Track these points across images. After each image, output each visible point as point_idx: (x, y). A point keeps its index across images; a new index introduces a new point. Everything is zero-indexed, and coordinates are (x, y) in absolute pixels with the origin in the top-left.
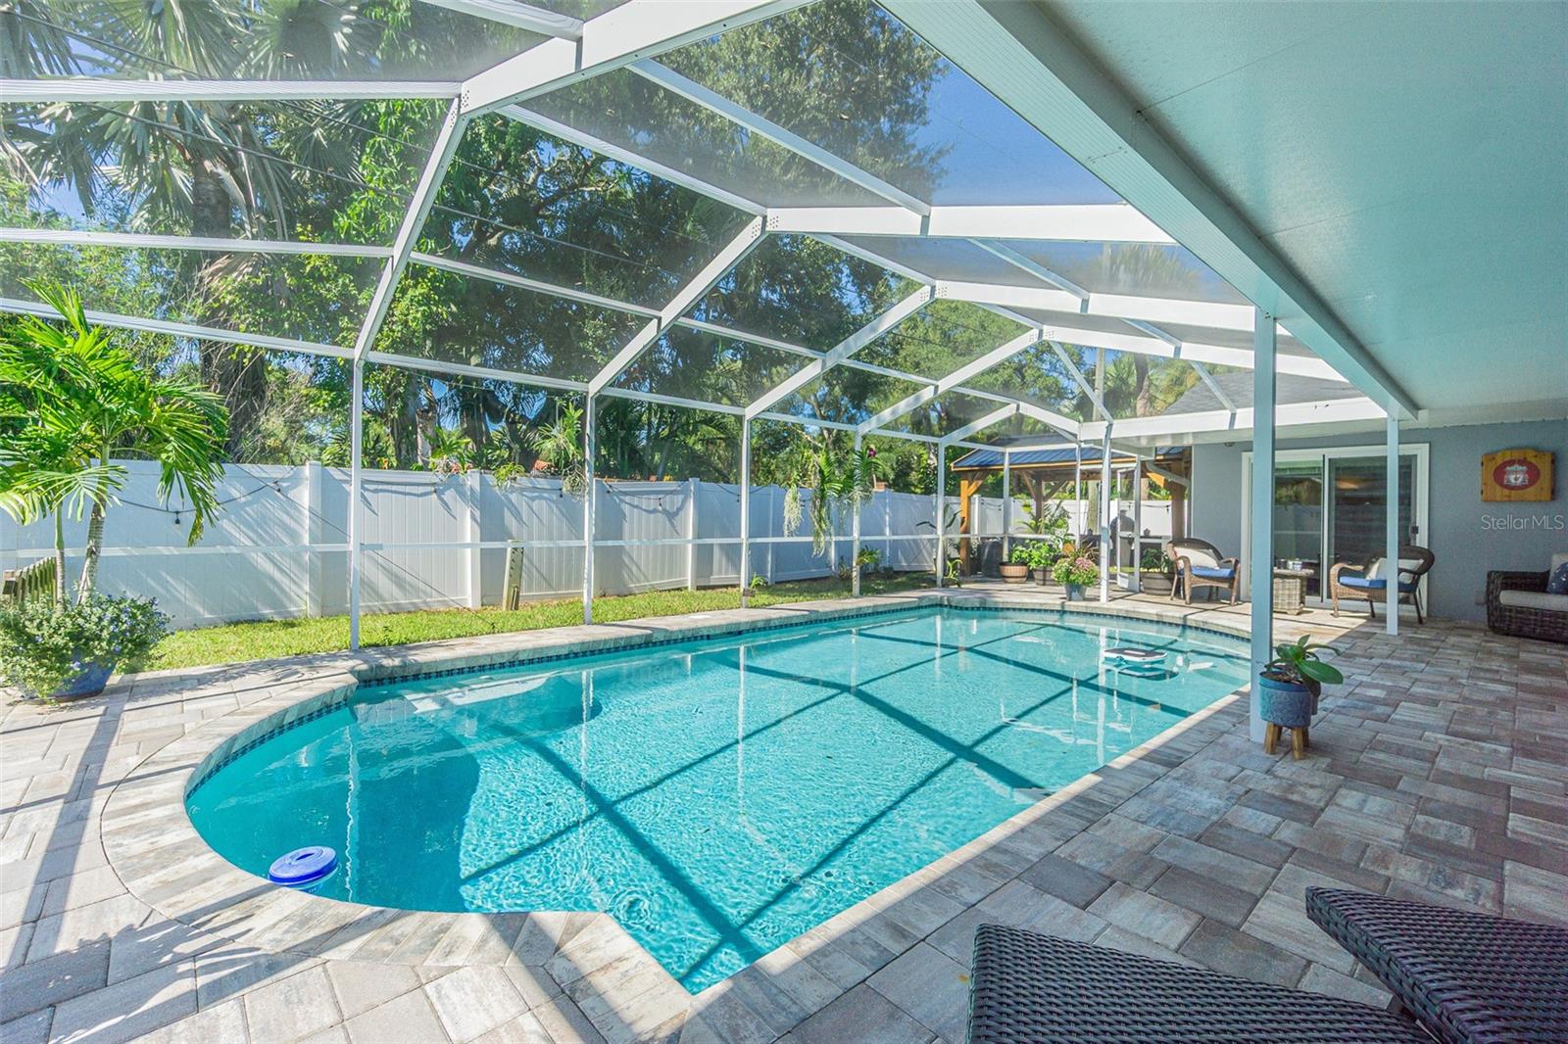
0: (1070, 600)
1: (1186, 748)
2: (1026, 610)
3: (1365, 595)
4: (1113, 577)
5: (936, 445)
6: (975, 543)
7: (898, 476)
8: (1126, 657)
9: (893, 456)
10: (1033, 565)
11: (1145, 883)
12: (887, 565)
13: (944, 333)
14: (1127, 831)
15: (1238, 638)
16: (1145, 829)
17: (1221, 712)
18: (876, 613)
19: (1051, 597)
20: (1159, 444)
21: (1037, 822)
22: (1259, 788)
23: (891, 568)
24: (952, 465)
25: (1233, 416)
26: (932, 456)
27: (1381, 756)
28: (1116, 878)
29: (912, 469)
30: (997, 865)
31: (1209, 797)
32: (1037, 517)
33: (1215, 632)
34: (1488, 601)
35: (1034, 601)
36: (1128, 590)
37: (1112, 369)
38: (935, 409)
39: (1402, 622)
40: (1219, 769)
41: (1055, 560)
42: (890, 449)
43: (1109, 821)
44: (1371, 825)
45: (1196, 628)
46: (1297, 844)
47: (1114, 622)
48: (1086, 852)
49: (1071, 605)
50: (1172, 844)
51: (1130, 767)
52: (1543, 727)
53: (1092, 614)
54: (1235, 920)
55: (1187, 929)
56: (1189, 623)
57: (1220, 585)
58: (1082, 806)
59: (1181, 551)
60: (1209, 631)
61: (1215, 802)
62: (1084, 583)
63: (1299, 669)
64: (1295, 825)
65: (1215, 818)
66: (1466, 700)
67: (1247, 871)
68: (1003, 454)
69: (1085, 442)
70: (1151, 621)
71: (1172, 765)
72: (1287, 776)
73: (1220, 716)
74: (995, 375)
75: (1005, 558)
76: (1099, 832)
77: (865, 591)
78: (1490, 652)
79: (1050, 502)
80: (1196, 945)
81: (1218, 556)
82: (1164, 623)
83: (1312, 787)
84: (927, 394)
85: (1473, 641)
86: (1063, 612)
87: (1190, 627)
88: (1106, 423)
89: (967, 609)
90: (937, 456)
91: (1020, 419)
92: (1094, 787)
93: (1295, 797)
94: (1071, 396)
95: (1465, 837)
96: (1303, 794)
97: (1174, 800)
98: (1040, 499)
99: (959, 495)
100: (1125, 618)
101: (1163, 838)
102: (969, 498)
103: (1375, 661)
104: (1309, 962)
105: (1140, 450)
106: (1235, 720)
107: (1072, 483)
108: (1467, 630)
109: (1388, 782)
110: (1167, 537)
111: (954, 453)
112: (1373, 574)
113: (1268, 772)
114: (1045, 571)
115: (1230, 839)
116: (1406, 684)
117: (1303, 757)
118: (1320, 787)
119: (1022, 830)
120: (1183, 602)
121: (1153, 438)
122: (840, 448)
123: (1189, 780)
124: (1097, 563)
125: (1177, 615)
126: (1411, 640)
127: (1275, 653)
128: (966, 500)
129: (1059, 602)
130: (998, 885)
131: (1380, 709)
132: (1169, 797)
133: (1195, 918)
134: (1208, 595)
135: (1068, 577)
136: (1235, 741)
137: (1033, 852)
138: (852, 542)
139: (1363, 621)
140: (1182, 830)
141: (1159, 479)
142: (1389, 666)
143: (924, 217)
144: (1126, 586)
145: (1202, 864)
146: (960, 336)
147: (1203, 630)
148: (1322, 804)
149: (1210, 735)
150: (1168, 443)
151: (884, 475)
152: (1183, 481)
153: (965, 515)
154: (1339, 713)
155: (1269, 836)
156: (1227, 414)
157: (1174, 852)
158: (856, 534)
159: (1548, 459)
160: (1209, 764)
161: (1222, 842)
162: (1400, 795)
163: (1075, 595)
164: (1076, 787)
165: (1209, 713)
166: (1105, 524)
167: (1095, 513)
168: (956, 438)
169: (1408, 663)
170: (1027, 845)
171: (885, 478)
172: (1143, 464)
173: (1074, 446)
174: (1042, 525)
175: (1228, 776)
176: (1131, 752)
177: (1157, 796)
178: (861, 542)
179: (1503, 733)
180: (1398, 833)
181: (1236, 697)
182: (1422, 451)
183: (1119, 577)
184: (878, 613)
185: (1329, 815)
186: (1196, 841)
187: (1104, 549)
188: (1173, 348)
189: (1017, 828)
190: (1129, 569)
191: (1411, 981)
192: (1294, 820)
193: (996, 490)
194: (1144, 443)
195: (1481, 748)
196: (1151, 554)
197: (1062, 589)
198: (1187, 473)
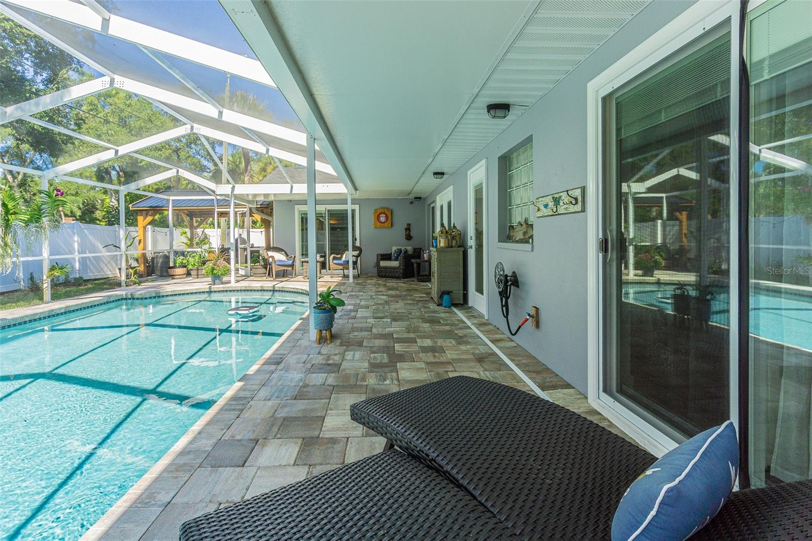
0: (214, 285)
1: (283, 352)
2: (188, 294)
3: (341, 267)
4: (237, 270)
5: (117, 192)
6: (149, 256)
7: (84, 213)
8: (240, 312)
9: (80, 199)
10: (190, 267)
11: (274, 434)
12: (78, 276)
13: (121, 118)
14: (260, 409)
15: (297, 293)
16: (270, 403)
17: (296, 330)
18: (68, 312)
19: (203, 284)
20: (258, 199)
21: (209, 424)
22: (317, 362)
23: (81, 278)
24: (130, 206)
25: (292, 187)
26: (113, 200)
27: (356, 333)
28: (259, 438)
29: (97, 209)
30: (185, 464)
31: (297, 374)
32: (191, 240)
33: (287, 292)
34: (378, 266)
35: (192, 288)
36: (245, 276)
37: (231, 158)
38: (114, 169)
39: (354, 277)
40: (299, 359)
41: (204, 263)
42: (77, 194)
43: (251, 406)
44: (357, 364)
45: (279, 291)
46: (335, 384)
47: (239, 293)
48: (241, 431)
49: (216, 287)
50: (285, 406)
51: (258, 371)
52: (397, 309)
53: (227, 291)
54: (316, 433)
55: (297, 449)
56: (276, 289)
57: (288, 268)
58: (235, 402)
59: (270, 253)
60: (285, 291)
61: (300, 376)
62: (222, 274)
63: (329, 303)
64: (333, 375)
65: (301, 384)
66: (376, 304)
67: (318, 406)
68: (168, 200)
69: (220, 195)
70: (258, 290)
71: (278, 363)
72: (326, 353)
73: (296, 332)
74: (159, 152)
75: (171, 264)
76: (246, 415)
77: (55, 297)
78: (379, 285)
79: (198, 230)
80: (302, 456)
81: (287, 255)
82: (264, 290)
83: (336, 355)
84: (109, 155)
85: (374, 281)
86: (210, 292)
87: (276, 291)
88: (231, 186)
89: (146, 298)
90: (118, 200)
91: (178, 179)
92: (242, 389)
93: (331, 362)
94: (208, 171)
95: (385, 359)
96: (333, 359)
97: (282, 382)
98: (192, 227)
99: (137, 226)
100: (244, 290)
101: (280, 404)
102: (145, 228)
103: (348, 294)
104: (348, 438)
105: (249, 202)
106: (302, 332)
107: (211, 219)
108: (371, 277)
109: (360, 344)
110: (262, 247)
111: (132, 198)
112: (344, 259)
113: (319, 353)
114: (198, 270)
115: (309, 392)
116: (358, 302)
117: (331, 342)
118: (339, 354)
119: (200, 433)
120: (272, 279)
121: (255, 195)
122: (25, 190)
123: (287, 369)
124: (229, 263)
125: (270, 286)
126: (358, 284)
127: (318, 297)
128: (142, 230)
129: (208, 286)
130: (186, 478)
131: (353, 314)
132: (279, 381)
133: (300, 441)
134: (283, 274)
135: (212, 271)
136: (304, 343)
137: (207, 444)
138: (41, 262)
139: (341, 278)
140: (287, 396)
141: (258, 217)
142: (352, 295)
143: (104, 19)
144: (244, 274)
145: (299, 411)
146: (132, 122)
147: (282, 291)
148: (340, 362)
149: (293, 342)
150: (262, 199)
151: (72, 212)
152: (269, 218)
153: (142, 238)
154: (340, 319)
155: (324, 385)
156: (289, 186)
157: (286, 410)
158: (46, 254)
159: (390, 212)
160: (295, 357)
161: (306, 396)
162: (364, 348)
163: (217, 281)
164: (230, 393)
165: (291, 332)
166: (232, 241)
167: (226, 235)
168: (132, 187)
169: (357, 293)
170: (204, 441)
171: (73, 215)
172: (250, 209)
173: (214, 198)
174: (194, 243)
175: (304, 361)
176: (257, 362)
177: (273, 383)
178: (51, 261)
179: (388, 314)
180: (366, 365)
181: (302, 321)
182: (357, 207)
183: (240, 270)
184: (70, 312)
185: (345, 365)
186: (295, 399)
187: (232, 254)
188: (265, 149)
189: (196, 433)
190: (245, 265)
191: (395, 432)
192: (332, 373)
193: (163, 223)
194: (250, 198)
195: (383, 322)
196: (255, 256)
197: (209, 279)
198: (271, 214)
